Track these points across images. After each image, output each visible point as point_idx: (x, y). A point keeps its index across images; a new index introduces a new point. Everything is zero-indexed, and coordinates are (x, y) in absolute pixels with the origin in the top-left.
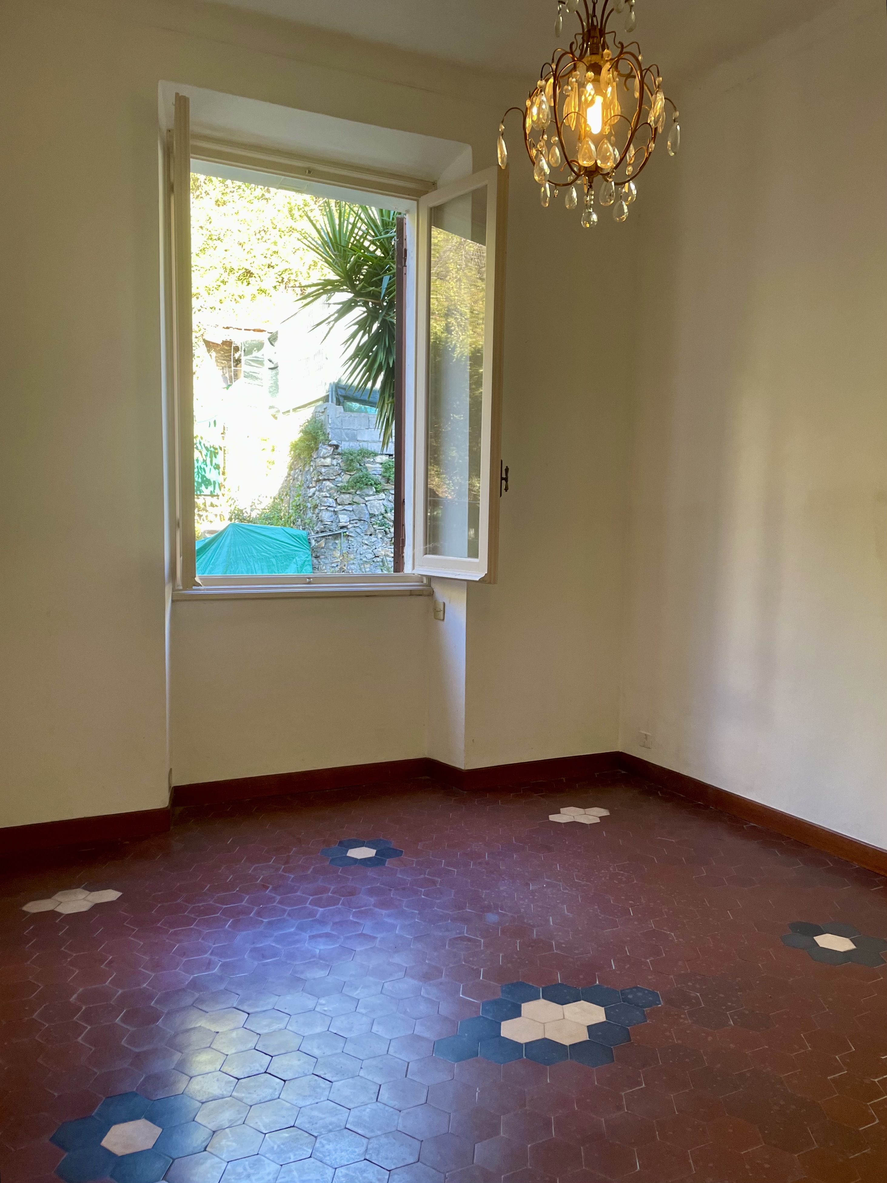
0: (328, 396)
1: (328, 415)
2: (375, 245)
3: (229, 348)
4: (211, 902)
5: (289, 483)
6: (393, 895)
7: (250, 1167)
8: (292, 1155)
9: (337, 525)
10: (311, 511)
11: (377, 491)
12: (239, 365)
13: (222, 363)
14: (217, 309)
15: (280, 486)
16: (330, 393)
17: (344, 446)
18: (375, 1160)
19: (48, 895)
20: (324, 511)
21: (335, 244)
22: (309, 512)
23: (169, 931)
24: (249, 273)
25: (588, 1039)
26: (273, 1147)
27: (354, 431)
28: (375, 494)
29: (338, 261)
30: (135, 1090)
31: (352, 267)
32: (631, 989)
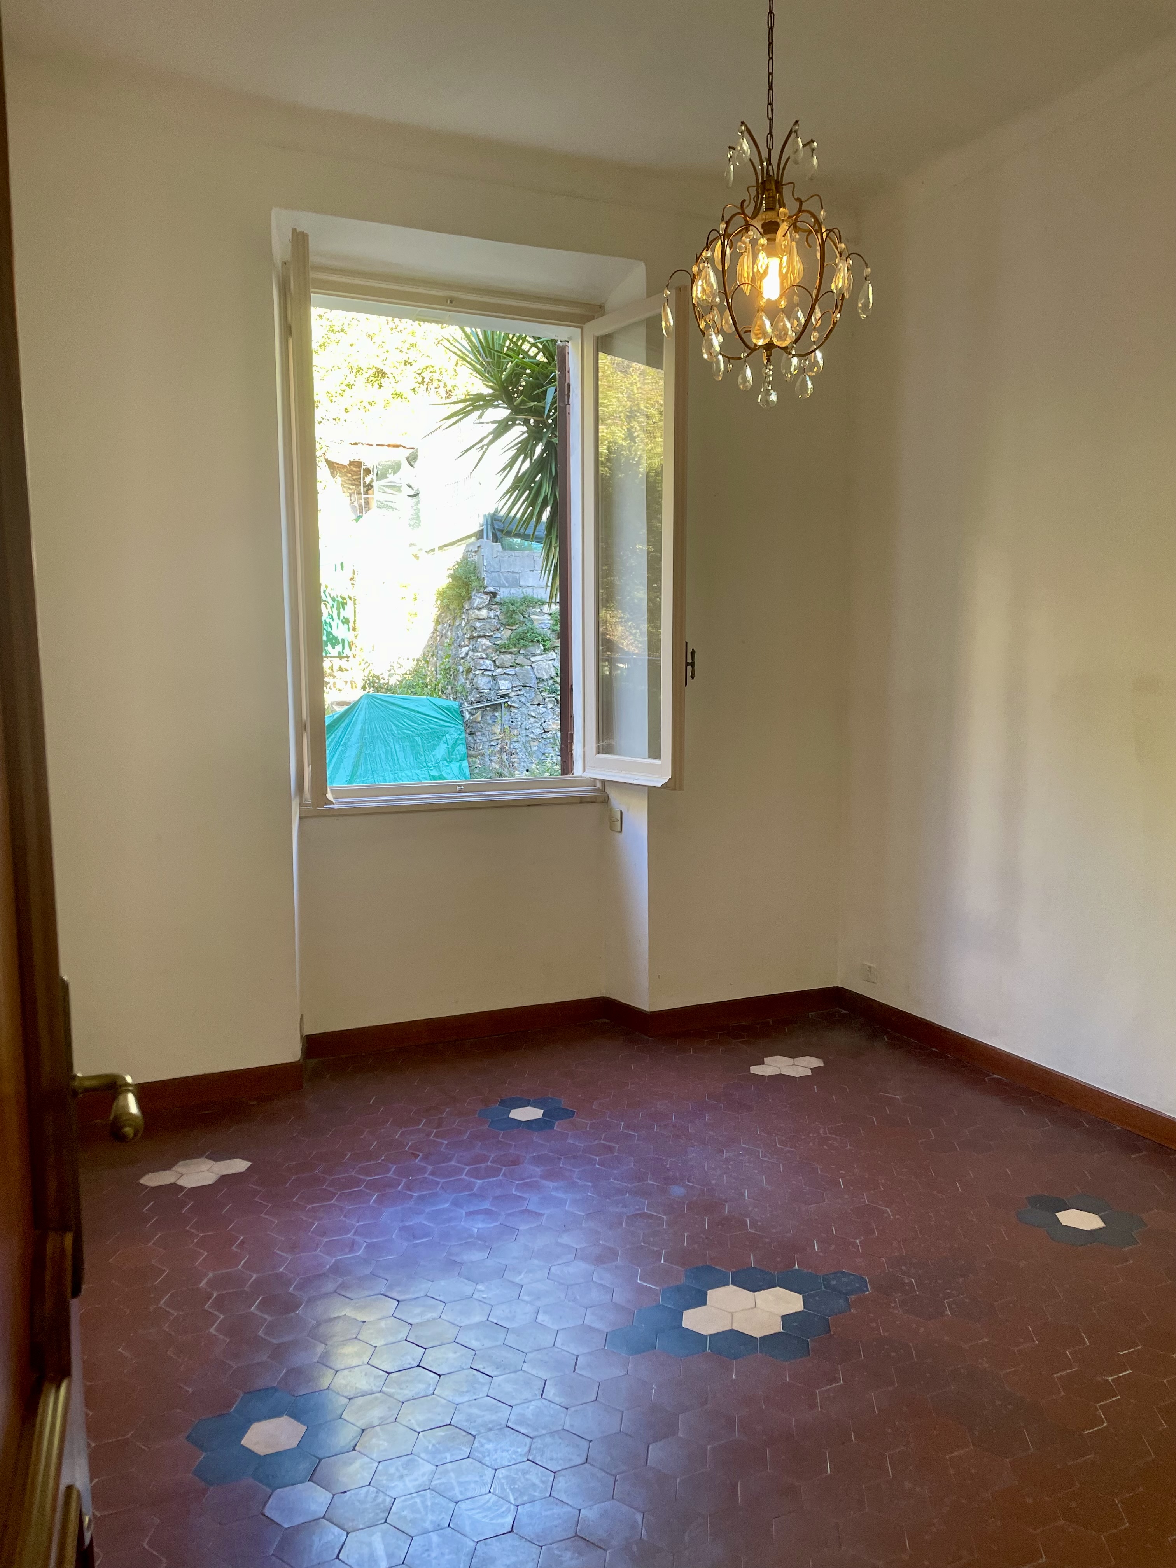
0: (482, 530)
1: (483, 555)
2: (537, 347)
3: (358, 469)
4: (353, 1174)
5: (436, 641)
6: (563, 1164)
7: (403, 1468)
8: (448, 1455)
9: (497, 694)
10: (464, 676)
11: (543, 649)
12: (370, 492)
13: (349, 488)
14: (342, 420)
15: (424, 644)
16: (484, 527)
17: (504, 594)
18: (539, 1460)
19: (168, 1166)
20: (480, 676)
21: (486, 349)
22: (461, 677)
23: (306, 1207)
24: (381, 373)
25: (782, 1330)
26: (428, 1447)
27: (514, 574)
28: (543, 653)
29: (490, 370)
30: (276, 1384)
31: (509, 376)
32: (835, 1273)
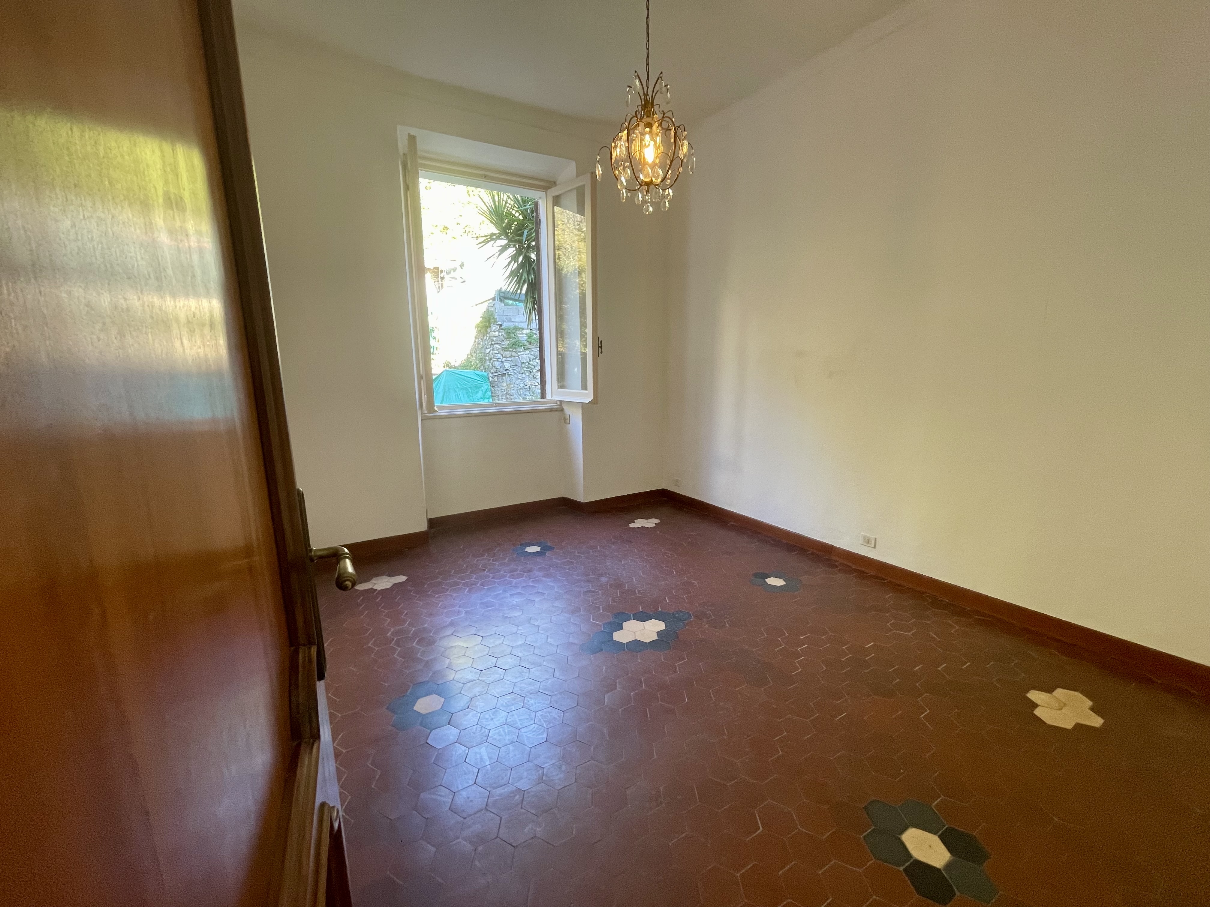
0: (495, 297)
1: (496, 308)
2: (519, 213)
3: (438, 271)
4: (456, 580)
5: (476, 346)
6: (552, 571)
7: (492, 715)
8: (513, 707)
9: (504, 369)
11: (524, 350)
12: (443, 280)
13: (436, 279)
15: (470, 348)
17: (505, 325)
18: (556, 706)
19: (368, 580)
20: (496, 361)
21: (496, 212)
22: (487, 362)
23: (435, 596)
24: (446, 228)
25: (657, 639)
26: (503, 704)
27: (511, 317)
29: (498, 222)
30: (428, 680)
31: (506, 225)
32: (677, 612)
